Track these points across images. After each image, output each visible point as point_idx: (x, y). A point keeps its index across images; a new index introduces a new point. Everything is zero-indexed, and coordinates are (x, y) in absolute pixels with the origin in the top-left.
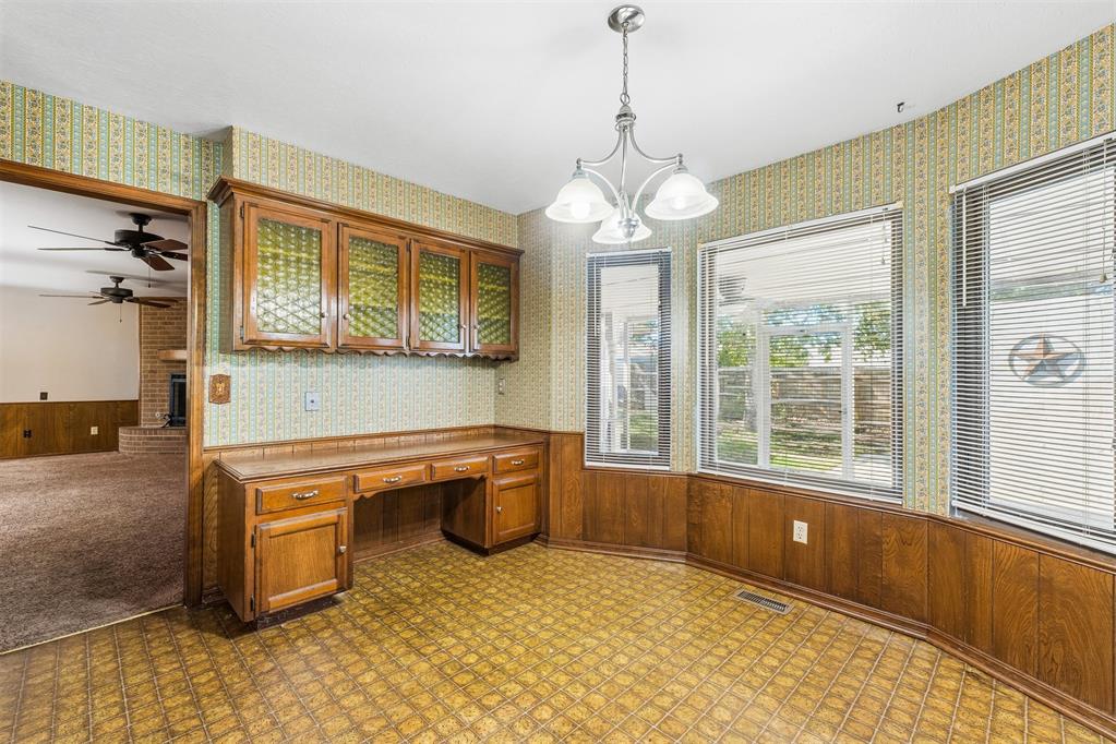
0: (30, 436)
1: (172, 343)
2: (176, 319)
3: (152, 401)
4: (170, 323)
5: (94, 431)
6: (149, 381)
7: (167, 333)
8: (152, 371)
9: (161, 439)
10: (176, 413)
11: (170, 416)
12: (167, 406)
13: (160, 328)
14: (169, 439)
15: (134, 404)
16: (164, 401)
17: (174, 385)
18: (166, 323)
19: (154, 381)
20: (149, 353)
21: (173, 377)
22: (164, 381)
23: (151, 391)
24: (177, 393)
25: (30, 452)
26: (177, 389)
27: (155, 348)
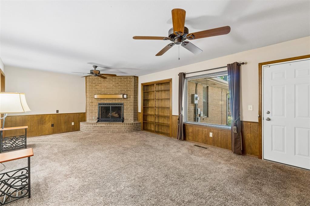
0: (53, 126)
1: (99, 92)
2: (100, 84)
3: (91, 113)
4: (98, 85)
5: (73, 124)
6: (90, 106)
7: (97, 89)
8: (91, 102)
9: (99, 127)
10: (100, 117)
11: (98, 118)
12: (97, 115)
13: (94, 87)
14: (101, 127)
15: (84, 114)
16: (96, 113)
17: (99, 107)
18: (96, 85)
19: (92, 106)
20: (90, 96)
21: (99, 104)
22: (96, 106)
23: (92, 109)
24: (100, 110)
25: (54, 132)
26: (100, 108)
27: (93, 94)
